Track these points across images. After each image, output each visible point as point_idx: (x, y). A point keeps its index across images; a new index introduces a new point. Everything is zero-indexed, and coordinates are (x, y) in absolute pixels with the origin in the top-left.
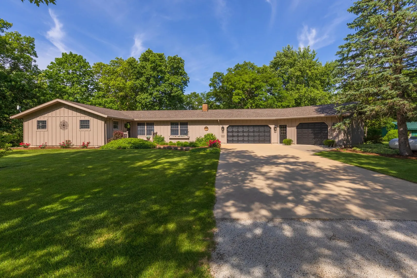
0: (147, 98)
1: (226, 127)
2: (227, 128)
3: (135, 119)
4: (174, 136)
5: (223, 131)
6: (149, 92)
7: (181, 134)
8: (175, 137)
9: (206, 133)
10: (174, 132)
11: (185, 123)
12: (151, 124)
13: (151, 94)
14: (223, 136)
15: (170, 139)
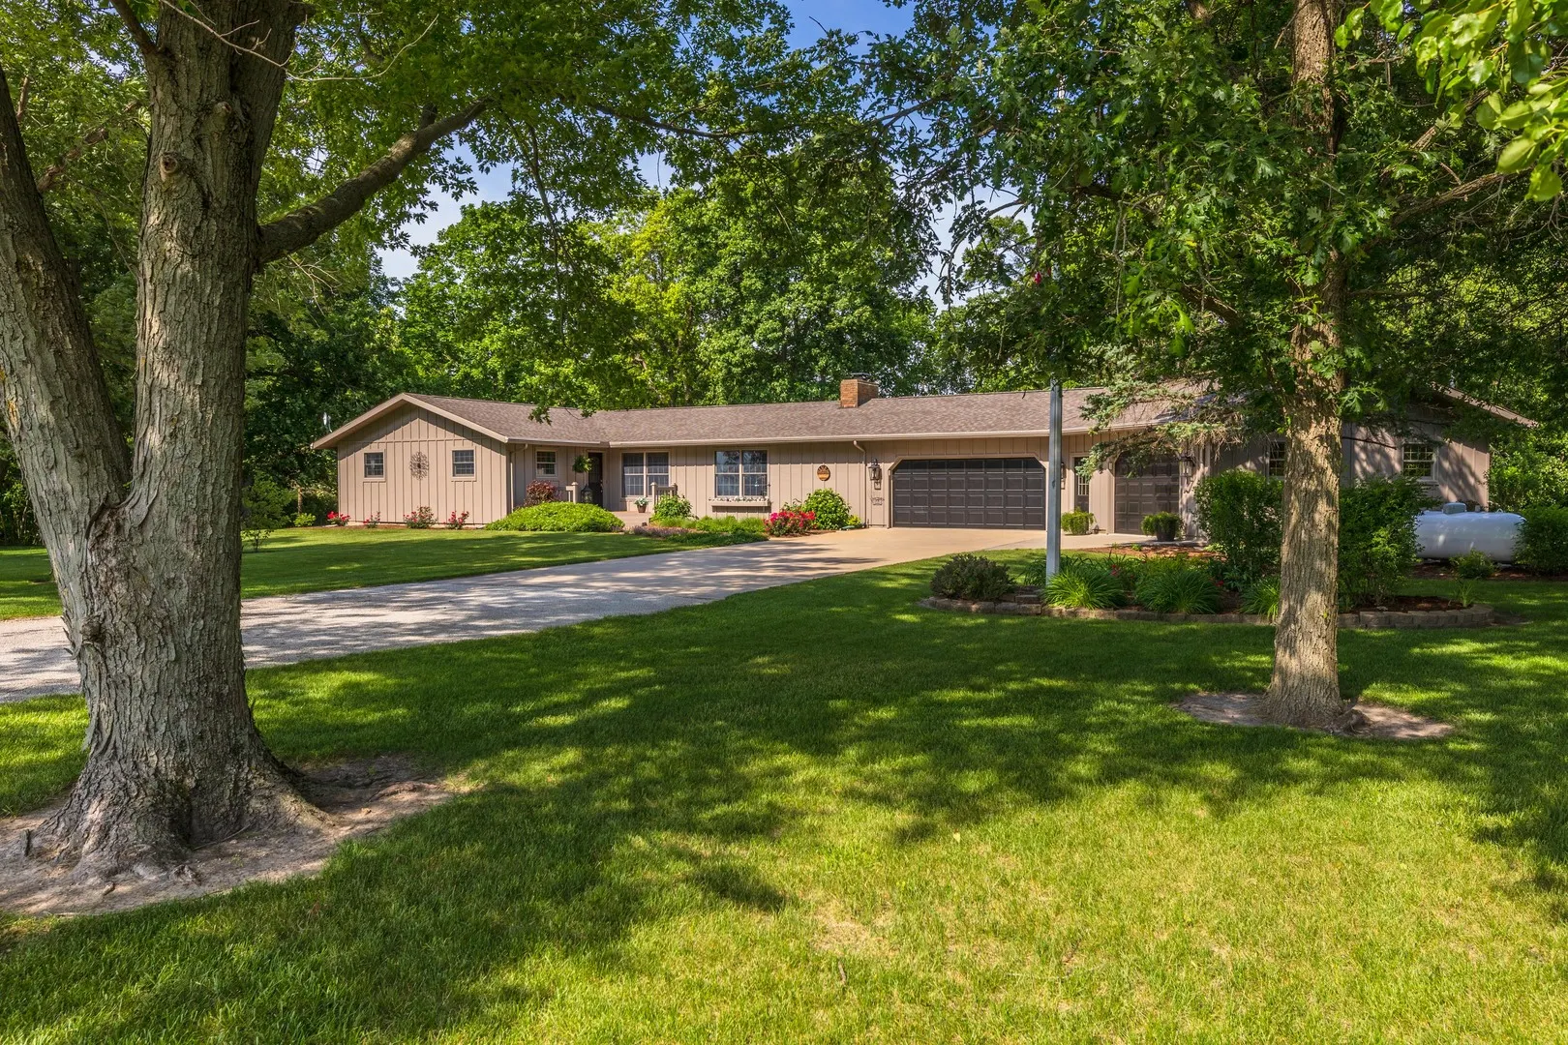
0: (732, 348)
1: (886, 467)
2: (894, 471)
3: (612, 444)
4: (725, 497)
5: (878, 478)
6: (744, 320)
7: (747, 492)
8: (725, 504)
9: (822, 486)
10: (725, 485)
11: (761, 455)
12: (660, 457)
13: (750, 330)
14: (878, 501)
15: (716, 509)
